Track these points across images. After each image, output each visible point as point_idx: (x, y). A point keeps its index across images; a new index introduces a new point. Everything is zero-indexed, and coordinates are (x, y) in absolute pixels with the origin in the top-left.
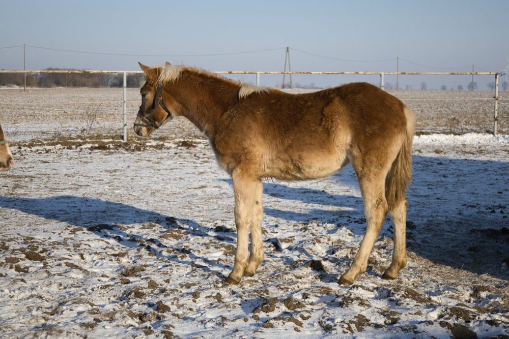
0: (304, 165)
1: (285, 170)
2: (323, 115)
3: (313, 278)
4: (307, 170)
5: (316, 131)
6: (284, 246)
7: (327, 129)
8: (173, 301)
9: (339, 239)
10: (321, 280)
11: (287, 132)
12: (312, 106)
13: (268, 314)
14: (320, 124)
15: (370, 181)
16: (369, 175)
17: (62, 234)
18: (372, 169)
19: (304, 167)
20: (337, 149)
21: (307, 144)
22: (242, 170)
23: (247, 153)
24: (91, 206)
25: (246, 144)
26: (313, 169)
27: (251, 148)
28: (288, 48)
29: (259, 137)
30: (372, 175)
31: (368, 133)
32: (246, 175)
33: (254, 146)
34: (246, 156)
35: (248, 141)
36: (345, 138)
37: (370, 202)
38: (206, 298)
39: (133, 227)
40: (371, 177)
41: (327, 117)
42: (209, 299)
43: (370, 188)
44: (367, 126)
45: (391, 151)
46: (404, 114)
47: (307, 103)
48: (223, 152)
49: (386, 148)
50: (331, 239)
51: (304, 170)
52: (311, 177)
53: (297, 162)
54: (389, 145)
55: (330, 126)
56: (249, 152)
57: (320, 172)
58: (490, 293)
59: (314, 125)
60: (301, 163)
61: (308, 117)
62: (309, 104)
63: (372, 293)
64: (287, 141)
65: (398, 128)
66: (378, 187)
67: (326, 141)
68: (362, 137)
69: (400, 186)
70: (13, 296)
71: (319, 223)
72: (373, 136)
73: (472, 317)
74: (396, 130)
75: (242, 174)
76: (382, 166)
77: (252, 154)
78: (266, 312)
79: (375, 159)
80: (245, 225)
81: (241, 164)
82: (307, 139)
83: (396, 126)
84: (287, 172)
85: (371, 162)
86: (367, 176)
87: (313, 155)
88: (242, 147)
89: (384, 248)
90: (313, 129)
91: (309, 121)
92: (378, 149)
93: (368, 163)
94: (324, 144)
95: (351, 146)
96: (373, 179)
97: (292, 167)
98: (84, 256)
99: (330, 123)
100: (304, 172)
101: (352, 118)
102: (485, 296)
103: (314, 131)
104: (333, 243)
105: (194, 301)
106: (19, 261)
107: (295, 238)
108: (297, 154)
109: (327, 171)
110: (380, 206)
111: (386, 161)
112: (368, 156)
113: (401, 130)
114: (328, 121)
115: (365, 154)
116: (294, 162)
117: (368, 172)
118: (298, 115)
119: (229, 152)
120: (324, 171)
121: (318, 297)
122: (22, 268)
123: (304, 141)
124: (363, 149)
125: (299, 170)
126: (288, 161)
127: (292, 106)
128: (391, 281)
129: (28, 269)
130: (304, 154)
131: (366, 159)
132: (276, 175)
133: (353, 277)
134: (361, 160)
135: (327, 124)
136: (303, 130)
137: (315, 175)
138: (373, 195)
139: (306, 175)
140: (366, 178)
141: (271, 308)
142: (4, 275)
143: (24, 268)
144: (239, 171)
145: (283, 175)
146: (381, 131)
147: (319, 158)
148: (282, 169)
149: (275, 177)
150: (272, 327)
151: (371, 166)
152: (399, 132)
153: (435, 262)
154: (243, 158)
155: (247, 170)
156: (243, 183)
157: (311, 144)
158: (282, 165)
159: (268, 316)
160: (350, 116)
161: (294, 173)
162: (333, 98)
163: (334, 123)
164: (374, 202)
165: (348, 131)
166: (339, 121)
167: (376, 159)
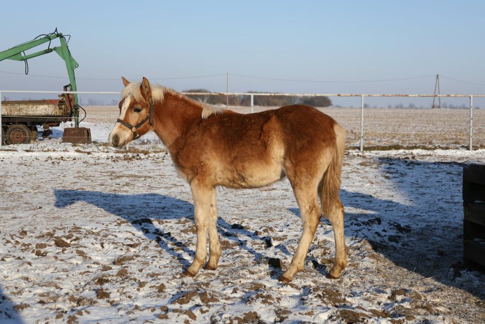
0: (246, 174)
1: (232, 180)
2: (262, 130)
3: (265, 274)
4: (250, 179)
5: (256, 144)
6: (275, 243)
7: (265, 143)
8: (119, 289)
9: (325, 240)
10: (271, 277)
11: (234, 145)
12: (255, 123)
13: (182, 306)
14: (259, 139)
15: (301, 189)
16: (300, 184)
17: (109, 225)
18: (302, 179)
19: (247, 176)
20: (273, 161)
21: (248, 156)
22: (199, 180)
23: (203, 166)
24: (161, 203)
25: (203, 158)
26: (255, 178)
27: (207, 162)
28: (438, 75)
29: (213, 151)
30: (303, 184)
31: (298, 146)
32: (202, 185)
33: (209, 160)
34: (202, 169)
35: (205, 156)
36: (279, 151)
37: (303, 208)
38: (150, 287)
39: (170, 222)
40: (302, 186)
41: (265, 133)
42: (152, 289)
43: (302, 195)
44: (297, 141)
45: (321, 163)
46: (333, 130)
47: (251, 120)
48: (184, 165)
49: (315, 160)
50: (318, 239)
51: (247, 179)
52: (254, 186)
53: (241, 172)
54: (318, 157)
55: (267, 140)
56: (205, 165)
57: (261, 181)
58: (405, 297)
59: (254, 139)
60: (244, 173)
61: (251, 133)
62: (253, 121)
63: (298, 291)
64: (234, 153)
65: (326, 142)
66: (310, 194)
67: (264, 153)
68: (293, 150)
69: (328, 194)
70: (8, 277)
71: (324, 224)
72: (302, 149)
73: (361, 320)
74: (324, 144)
75: (199, 184)
76: (312, 175)
77: (207, 166)
78: (181, 304)
79: (304, 170)
80: (203, 228)
81: (198, 176)
82: (249, 151)
83: (324, 140)
84: (234, 181)
85: (301, 173)
86: (298, 185)
87: (254, 165)
88: (199, 161)
89: (359, 249)
90: (253, 143)
91: (250, 136)
92: (306, 160)
93: (299, 174)
94: (262, 156)
95: (285, 159)
96: (304, 187)
97: (237, 177)
98: (104, 245)
99: (267, 137)
100: (247, 181)
101: (285, 134)
102: (400, 299)
103: (254, 145)
104: (319, 243)
105: (138, 290)
106: (46, 247)
107: (287, 237)
108: (241, 164)
109: (267, 181)
110: (314, 212)
111: (316, 171)
112: (298, 167)
113: (330, 145)
114: (266, 136)
115: (296, 165)
116: (239, 172)
117: (300, 182)
118: (243, 130)
119: (189, 165)
120: (265, 181)
121: (245, 292)
122: (42, 252)
123: (246, 153)
124: (293, 161)
125: (243, 179)
126: (234, 171)
127: (240, 123)
128: (333, 280)
129: (46, 254)
130: (246, 165)
131: (297, 170)
132: (226, 184)
133: (291, 275)
134: (293, 170)
135: (264, 139)
136: (246, 143)
137: (257, 184)
138: (306, 202)
139: (250, 184)
140: (298, 187)
141: (186, 301)
142: (22, 258)
143: (43, 253)
144: (196, 181)
145: (231, 184)
146: (309, 145)
147: (258, 169)
148: (230, 179)
149: (224, 185)
150: (166, 319)
151: (301, 176)
152: (327, 146)
153: (397, 264)
154: (200, 170)
155: (203, 180)
156: (200, 192)
157: (252, 156)
158: (230, 176)
159: (181, 307)
160: (284, 132)
161: (239, 183)
162: (271, 117)
163: (270, 137)
164: (307, 208)
165: (282, 145)
166: (274, 136)
167: (306, 170)
